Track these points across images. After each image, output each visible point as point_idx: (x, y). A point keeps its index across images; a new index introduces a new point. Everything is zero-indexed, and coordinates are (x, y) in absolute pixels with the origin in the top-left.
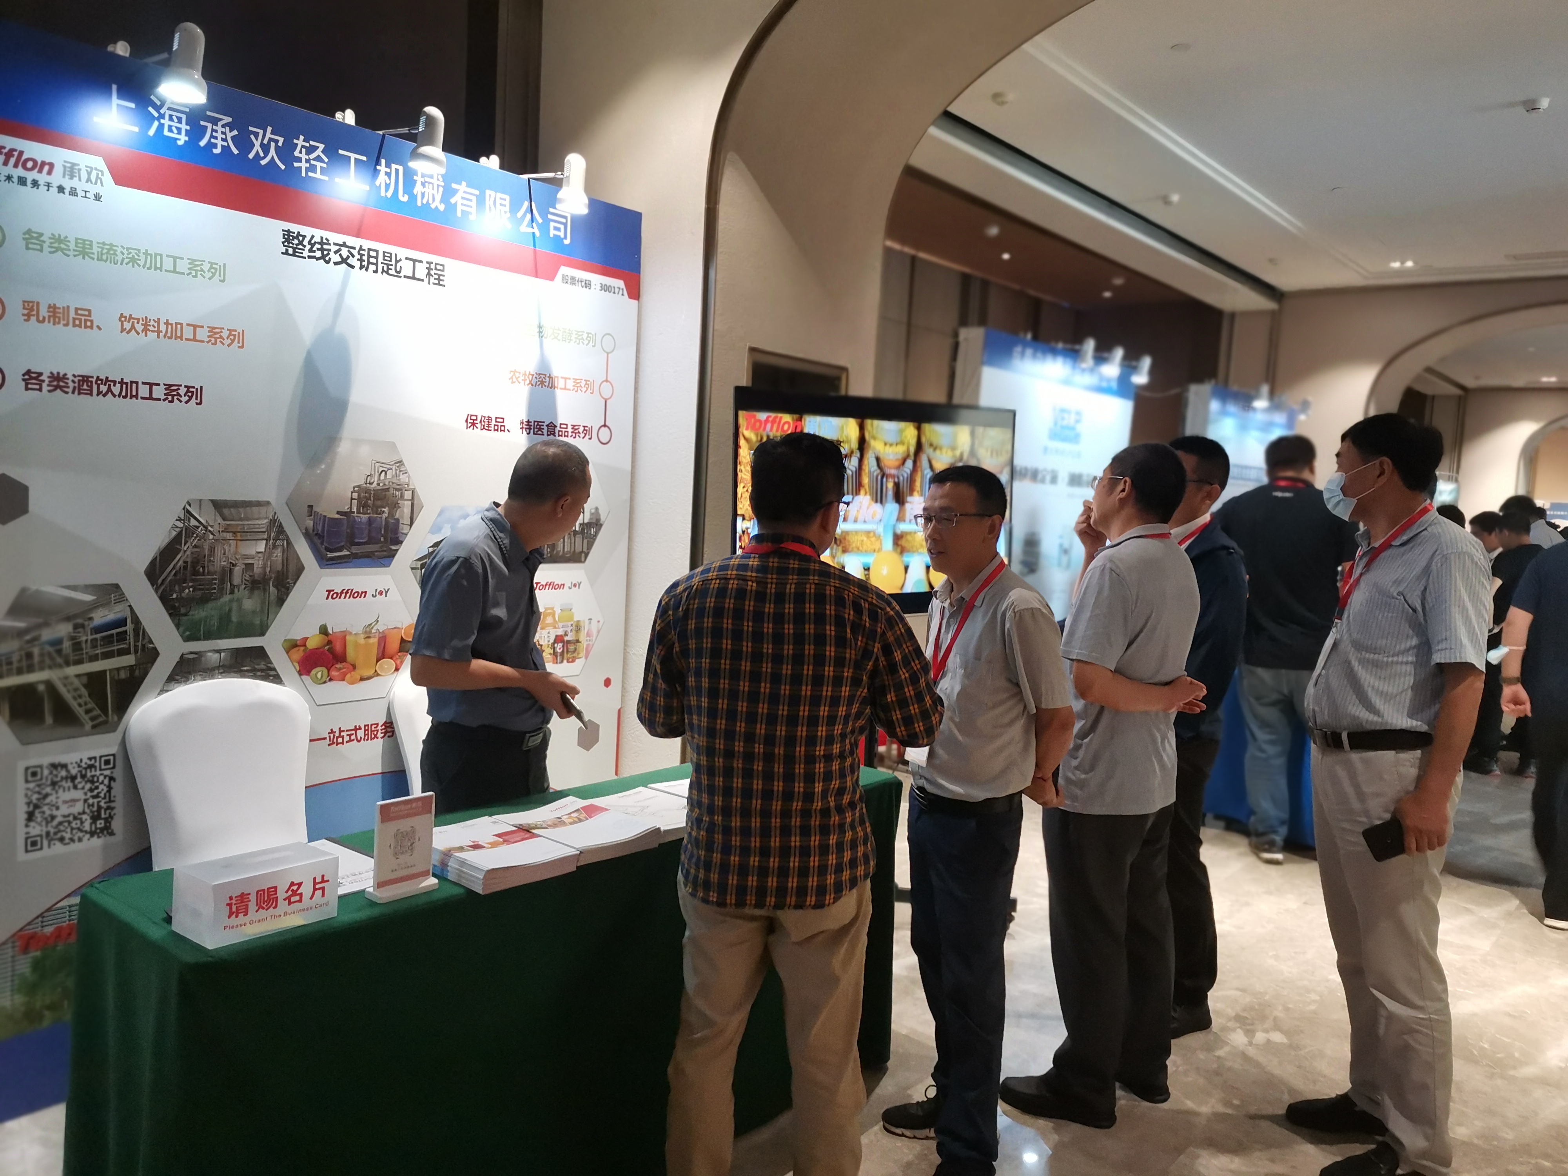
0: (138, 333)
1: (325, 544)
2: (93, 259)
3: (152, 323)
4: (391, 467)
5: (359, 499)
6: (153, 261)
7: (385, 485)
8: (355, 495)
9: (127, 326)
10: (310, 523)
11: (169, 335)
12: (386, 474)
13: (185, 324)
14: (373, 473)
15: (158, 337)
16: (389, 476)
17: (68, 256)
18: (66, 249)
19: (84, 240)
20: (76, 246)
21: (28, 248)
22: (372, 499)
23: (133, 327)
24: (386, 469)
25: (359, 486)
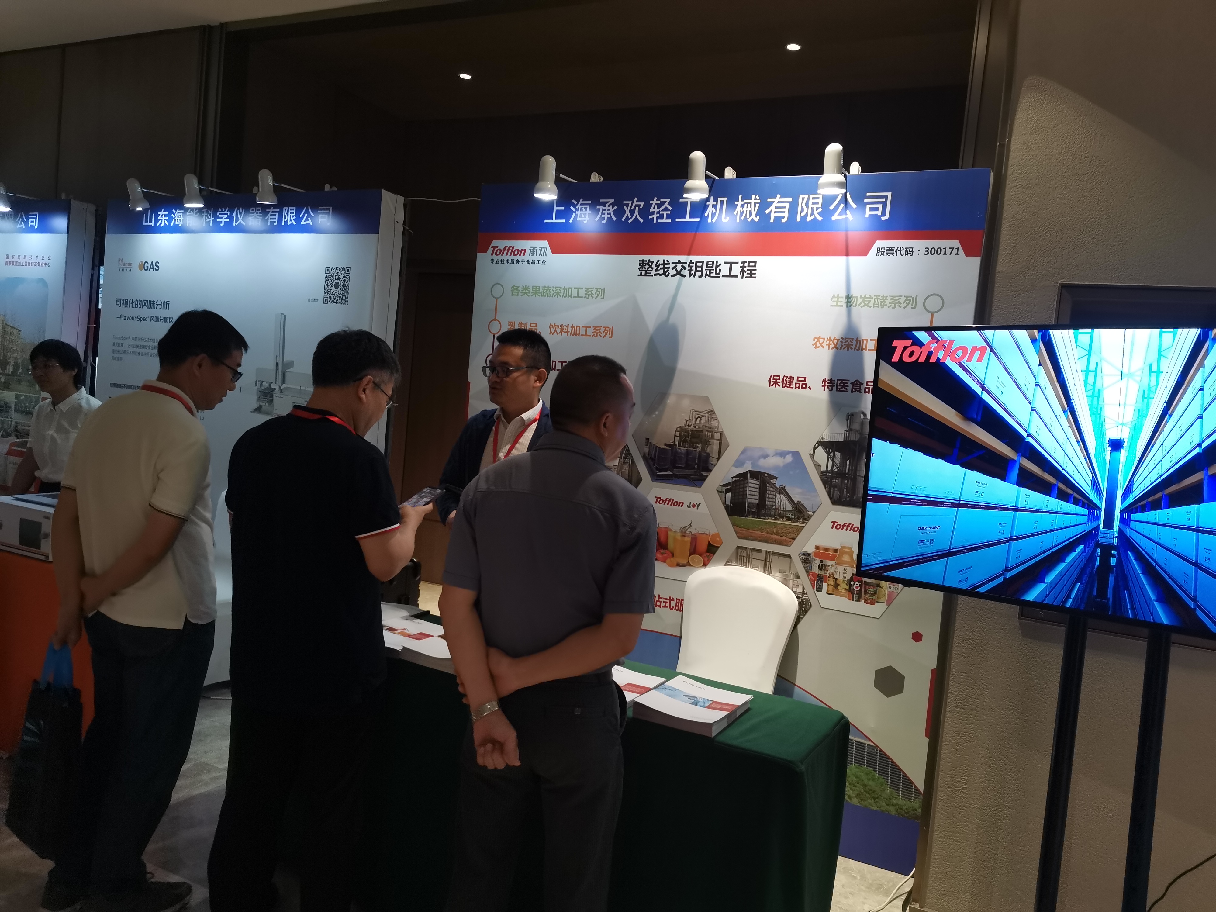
0: (558, 334)
1: (656, 465)
2: (540, 296)
3: (565, 327)
4: (705, 414)
5: (680, 436)
6: (567, 293)
7: (699, 427)
8: (678, 433)
9: (553, 330)
10: (647, 450)
11: (573, 333)
12: (701, 419)
13: (581, 327)
14: (691, 418)
15: (567, 335)
16: (703, 421)
17: (529, 296)
18: (528, 293)
19: (536, 287)
20: (533, 290)
21: (512, 295)
22: (690, 437)
23: (555, 330)
24: (701, 416)
25: (680, 427)
